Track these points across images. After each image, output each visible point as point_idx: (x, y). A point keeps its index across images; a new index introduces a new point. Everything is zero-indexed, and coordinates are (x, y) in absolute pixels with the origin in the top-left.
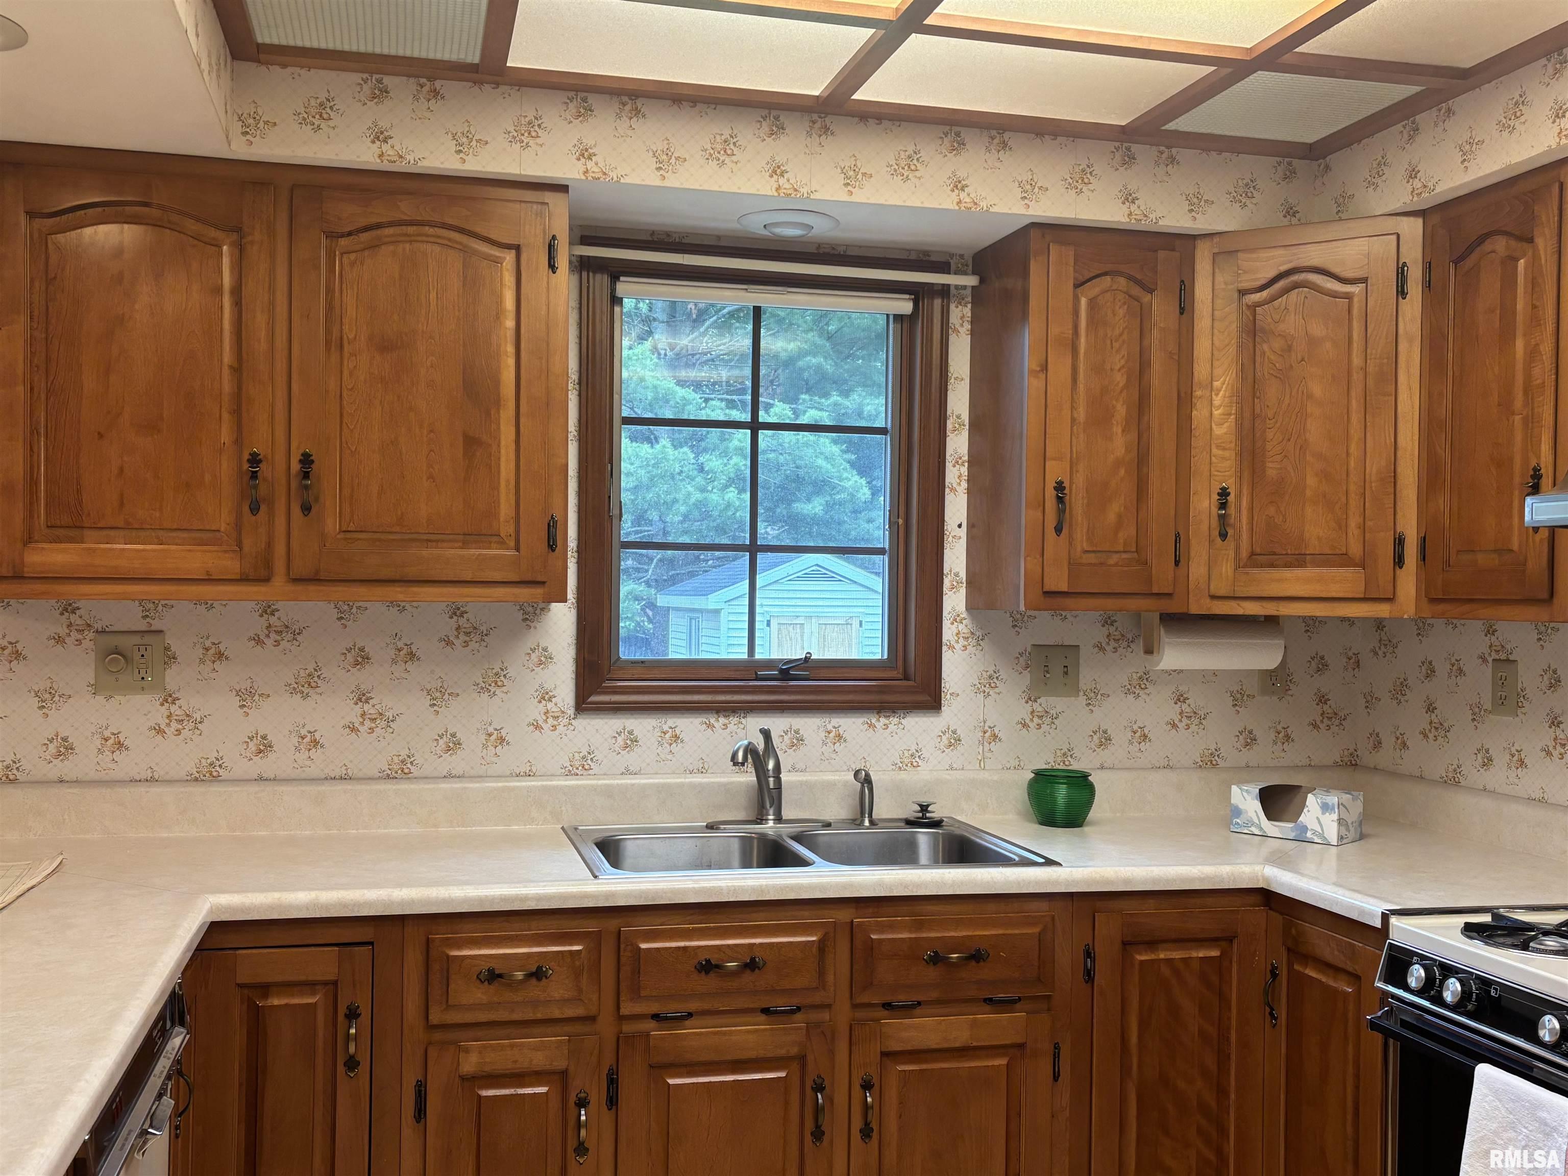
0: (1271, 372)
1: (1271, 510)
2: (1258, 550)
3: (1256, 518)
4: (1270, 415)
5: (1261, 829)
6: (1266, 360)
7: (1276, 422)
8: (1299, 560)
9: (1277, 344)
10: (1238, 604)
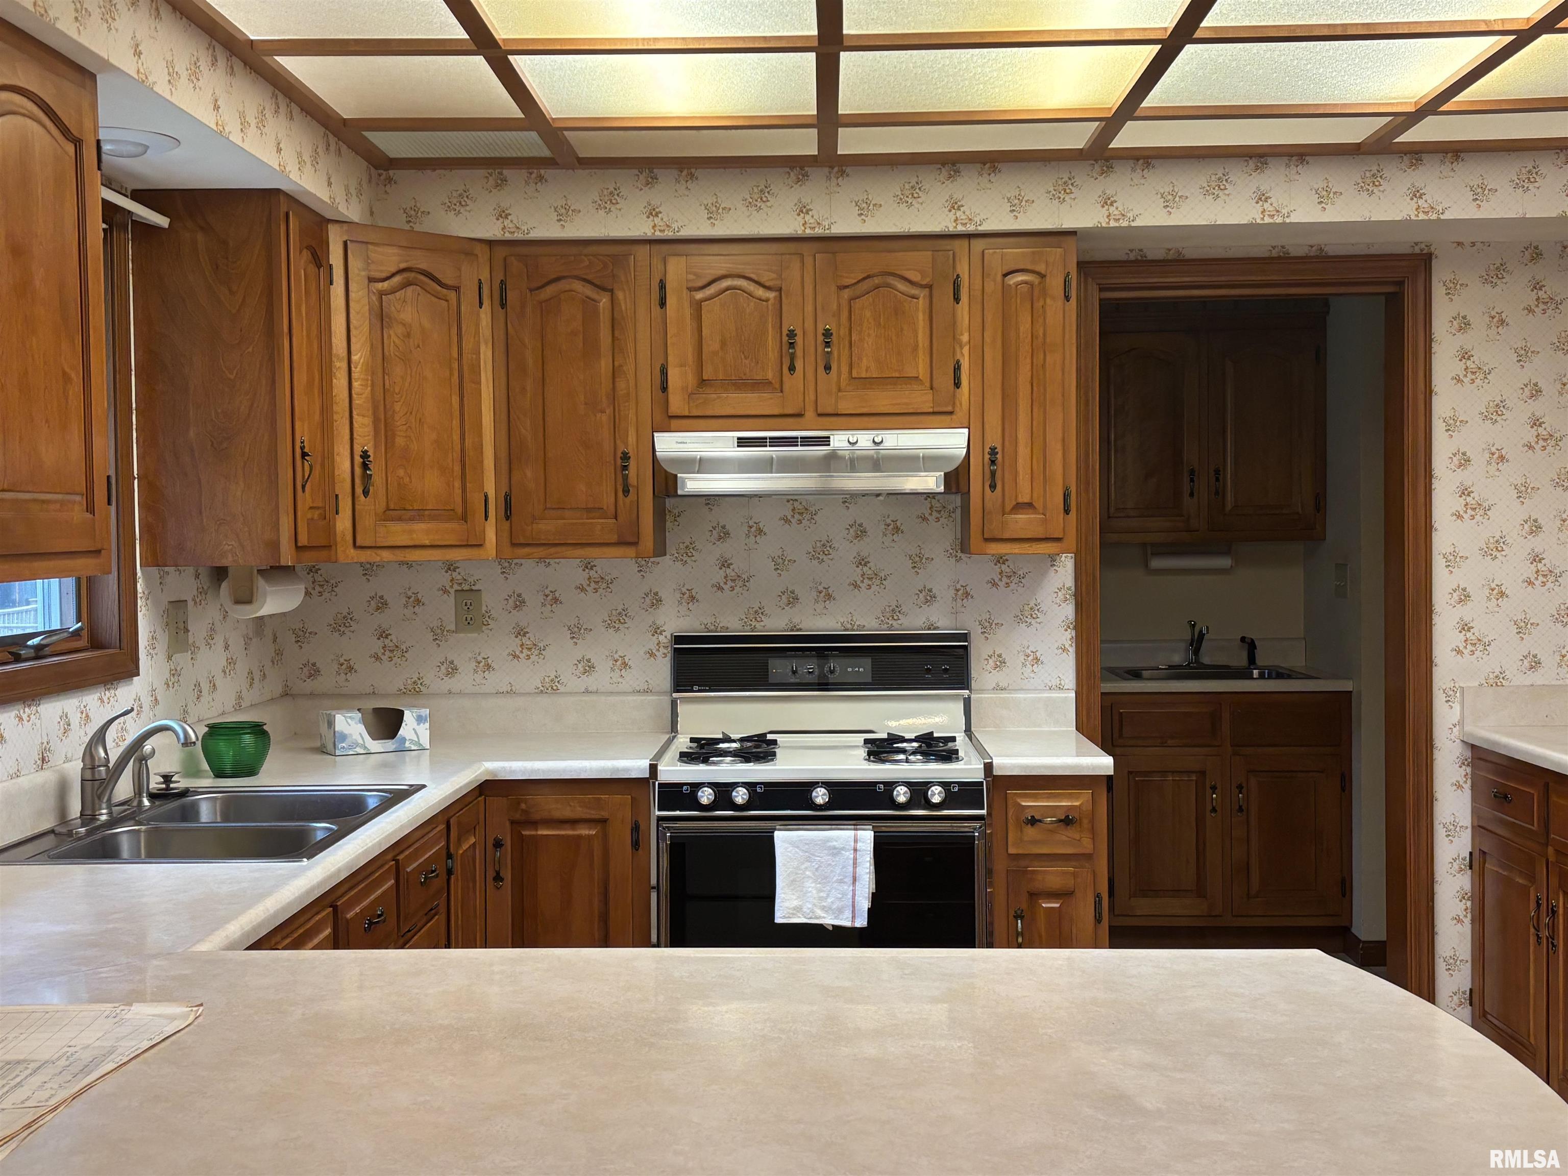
0: (397, 354)
1: (401, 472)
2: (392, 507)
3: (389, 479)
4: (397, 391)
5: (365, 748)
6: (392, 344)
7: (402, 397)
8: (420, 515)
9: (400, 330)
10: (376, 553)
